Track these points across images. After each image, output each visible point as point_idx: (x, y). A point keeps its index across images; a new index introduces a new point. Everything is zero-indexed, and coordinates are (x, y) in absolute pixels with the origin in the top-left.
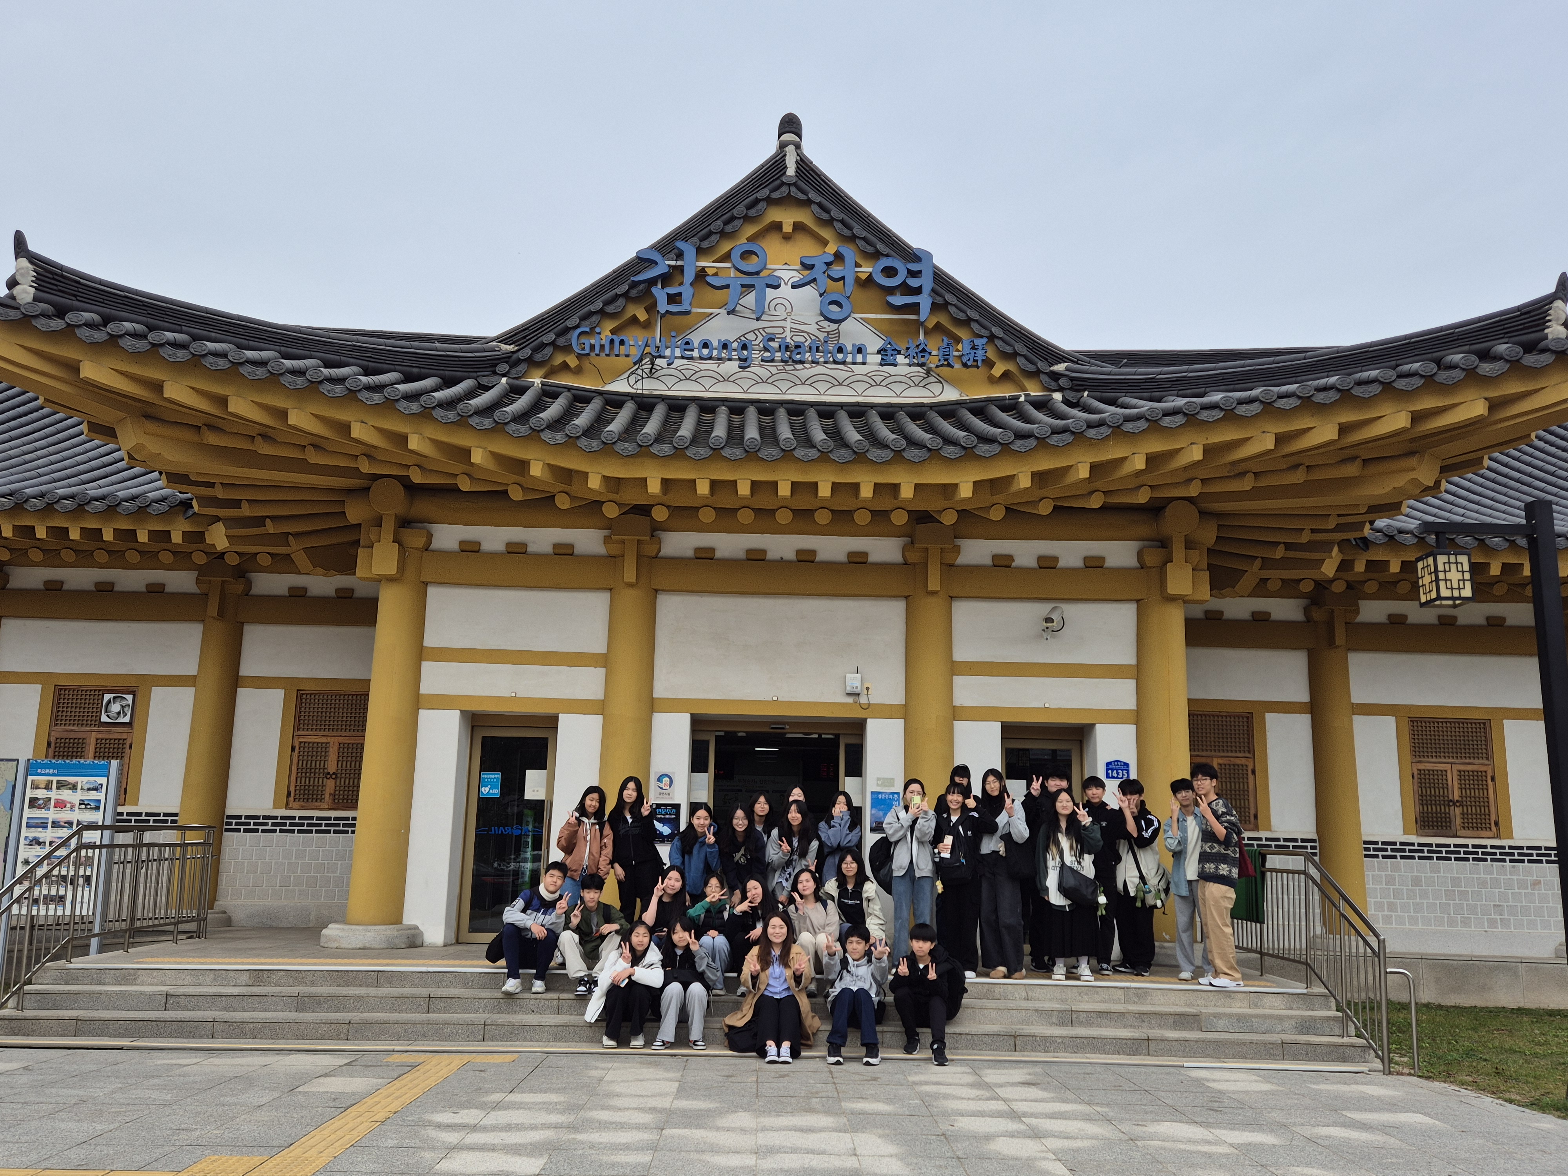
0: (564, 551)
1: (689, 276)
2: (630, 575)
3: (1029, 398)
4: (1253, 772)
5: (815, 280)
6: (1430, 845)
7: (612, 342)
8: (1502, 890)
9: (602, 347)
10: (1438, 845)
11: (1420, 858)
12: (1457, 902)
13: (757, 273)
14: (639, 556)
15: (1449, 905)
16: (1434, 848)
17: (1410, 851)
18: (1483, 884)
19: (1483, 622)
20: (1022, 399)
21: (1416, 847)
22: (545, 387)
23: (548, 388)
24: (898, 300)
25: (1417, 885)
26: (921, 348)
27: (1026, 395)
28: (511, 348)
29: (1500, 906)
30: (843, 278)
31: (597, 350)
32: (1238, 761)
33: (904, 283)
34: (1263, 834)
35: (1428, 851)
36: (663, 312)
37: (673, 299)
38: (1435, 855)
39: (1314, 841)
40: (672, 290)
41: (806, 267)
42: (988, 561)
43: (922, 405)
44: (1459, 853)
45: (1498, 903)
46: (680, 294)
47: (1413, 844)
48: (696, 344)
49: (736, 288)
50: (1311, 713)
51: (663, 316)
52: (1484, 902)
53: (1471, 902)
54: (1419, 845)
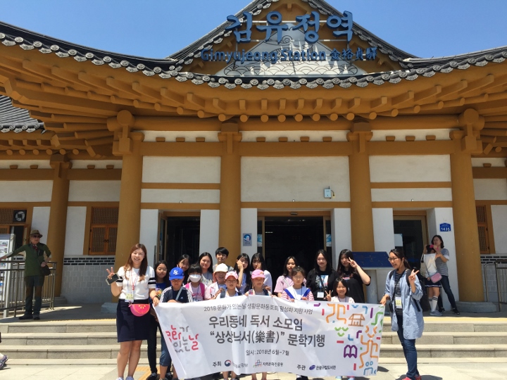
0: (200, 140)
1: (249, 26)
2: (230, 150)
5: (302, 26)
7: (218, 54)
9: (214, 58)
13: (278, 24)
14: (234, 142)
20: (392, 73)
24: (338, 33)
26: (348, 53)
27: (394, 71)
28: (175, 60)
30: (314, 25)
31: (212, 58)
32: (480, 225)
33: (340, 25)
36: (238, 41)
37: (243, 36)
40: (242, 32)
41: (299, 21)
42: (384, 139)
46: (245, 34)
48: (253, 54)
49: (269, 31)
51: (239, 43)
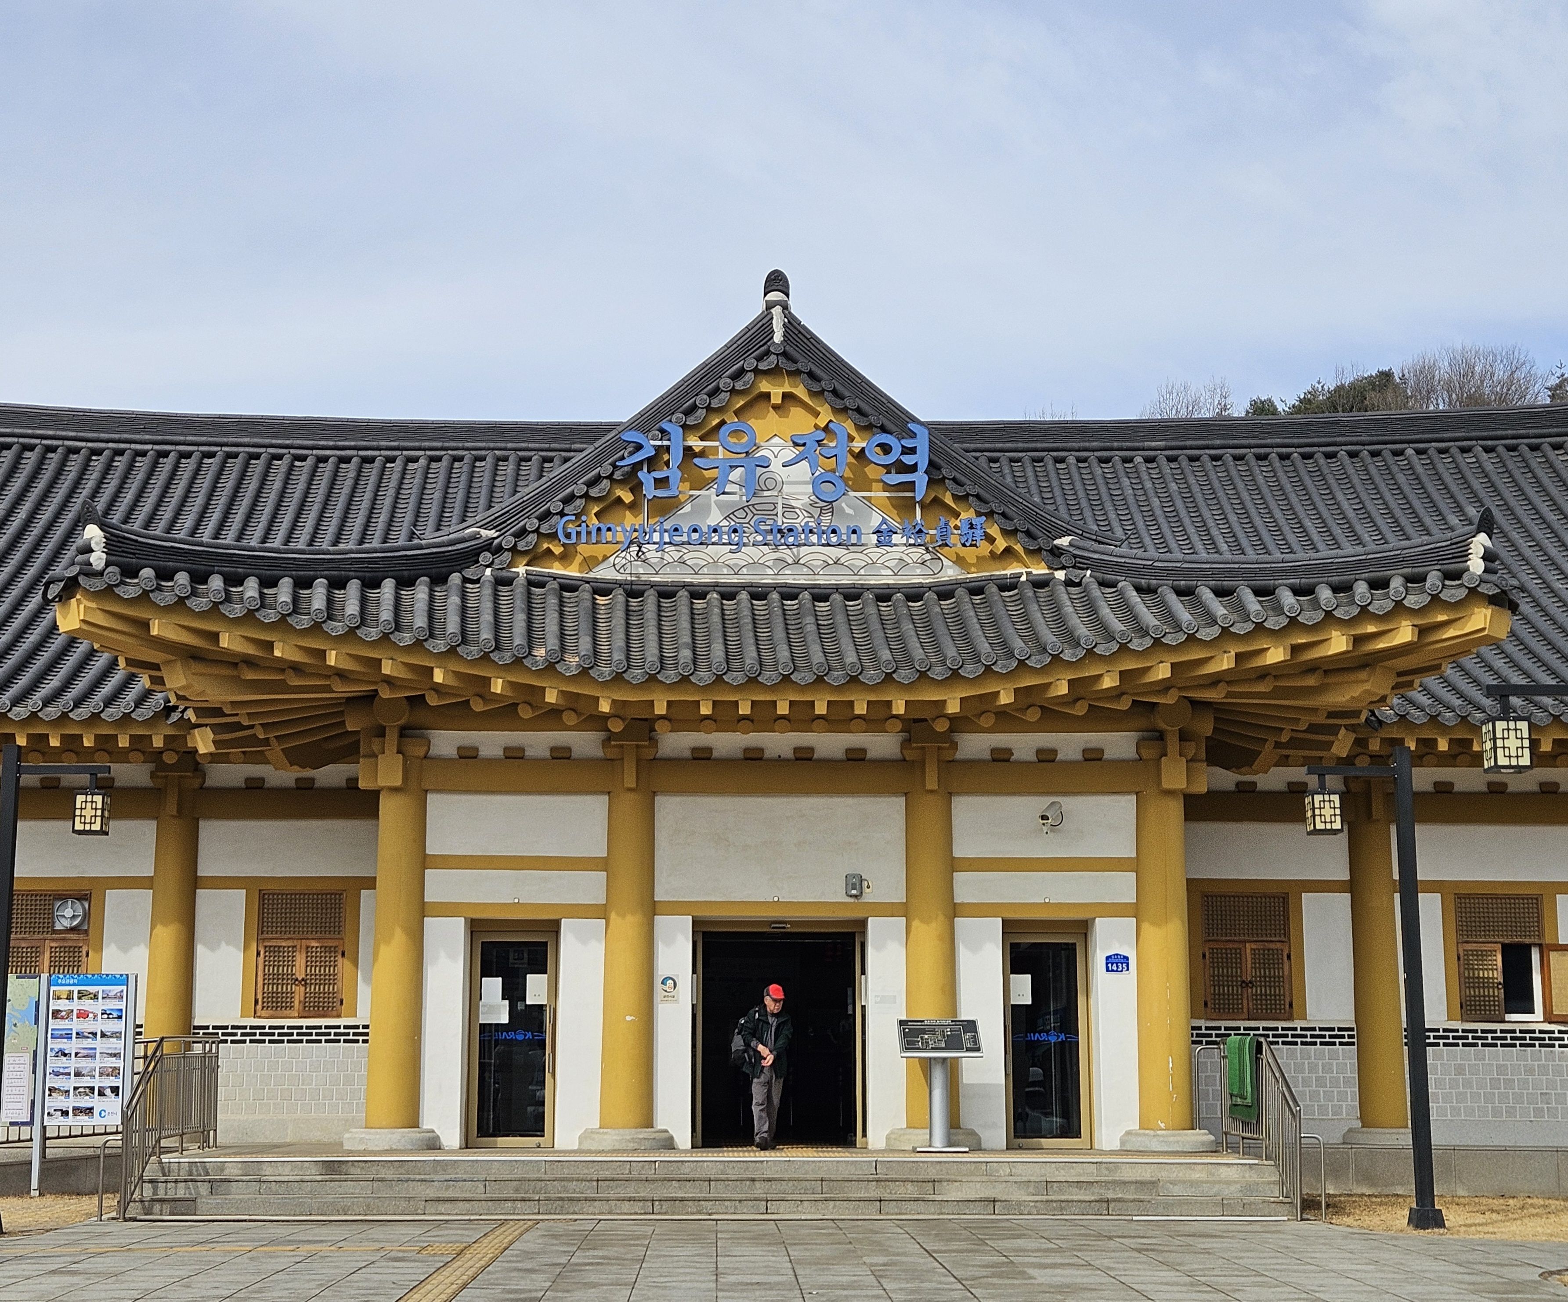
0: (561, 754)
1: (676, 457)
2: (630, 781)
3: (1030, 578)
4: (1289, 957)
5: (806, 458)
6: (1476, 1031)
7: (599, 529)
8: (1551, 1077)
9: (589, 535)
10: (1483, 1031)
11: (1464, 1045)
12: (1503, 1090)
13: (745, 453)
14: (638, 761)
15: (1494, 1094)
16: (1479, 1034)
17: (1454, 1038)
18: (1530, 1071)
19: (1536, 788)
20: (1024, 578)
21: (1460, 1034)
22: (529, 577)
23: (533, 578)
24: (894, 478)
25: (1460, 1074)
26: (917, 529)
27: (1028, 573)
28: (492, 533)
29: (1546, 1094)
30: (835, 456)
31: (583, 539)
32: (1272, 946)
33: (899, 461)
34: (1298, 1024)
35: (1473, 1038)
36: (650, 496)
37: (662, 483)
38: (1480, 1042)
39: (1352, 1029)
40: (658, 475)
41: (797, 444)
42: (987, 756)
43: (921, 586)
44: (1505, 1038)
45: (1545, 1091)
46: (667, 478)
47: (1457, 1031)
50: (1351, 892)
51: (650, 500)
52: (1531, 1091)
53: (1517, 1090)
54: (1464, 1031)
